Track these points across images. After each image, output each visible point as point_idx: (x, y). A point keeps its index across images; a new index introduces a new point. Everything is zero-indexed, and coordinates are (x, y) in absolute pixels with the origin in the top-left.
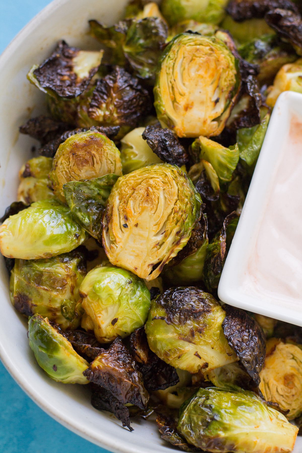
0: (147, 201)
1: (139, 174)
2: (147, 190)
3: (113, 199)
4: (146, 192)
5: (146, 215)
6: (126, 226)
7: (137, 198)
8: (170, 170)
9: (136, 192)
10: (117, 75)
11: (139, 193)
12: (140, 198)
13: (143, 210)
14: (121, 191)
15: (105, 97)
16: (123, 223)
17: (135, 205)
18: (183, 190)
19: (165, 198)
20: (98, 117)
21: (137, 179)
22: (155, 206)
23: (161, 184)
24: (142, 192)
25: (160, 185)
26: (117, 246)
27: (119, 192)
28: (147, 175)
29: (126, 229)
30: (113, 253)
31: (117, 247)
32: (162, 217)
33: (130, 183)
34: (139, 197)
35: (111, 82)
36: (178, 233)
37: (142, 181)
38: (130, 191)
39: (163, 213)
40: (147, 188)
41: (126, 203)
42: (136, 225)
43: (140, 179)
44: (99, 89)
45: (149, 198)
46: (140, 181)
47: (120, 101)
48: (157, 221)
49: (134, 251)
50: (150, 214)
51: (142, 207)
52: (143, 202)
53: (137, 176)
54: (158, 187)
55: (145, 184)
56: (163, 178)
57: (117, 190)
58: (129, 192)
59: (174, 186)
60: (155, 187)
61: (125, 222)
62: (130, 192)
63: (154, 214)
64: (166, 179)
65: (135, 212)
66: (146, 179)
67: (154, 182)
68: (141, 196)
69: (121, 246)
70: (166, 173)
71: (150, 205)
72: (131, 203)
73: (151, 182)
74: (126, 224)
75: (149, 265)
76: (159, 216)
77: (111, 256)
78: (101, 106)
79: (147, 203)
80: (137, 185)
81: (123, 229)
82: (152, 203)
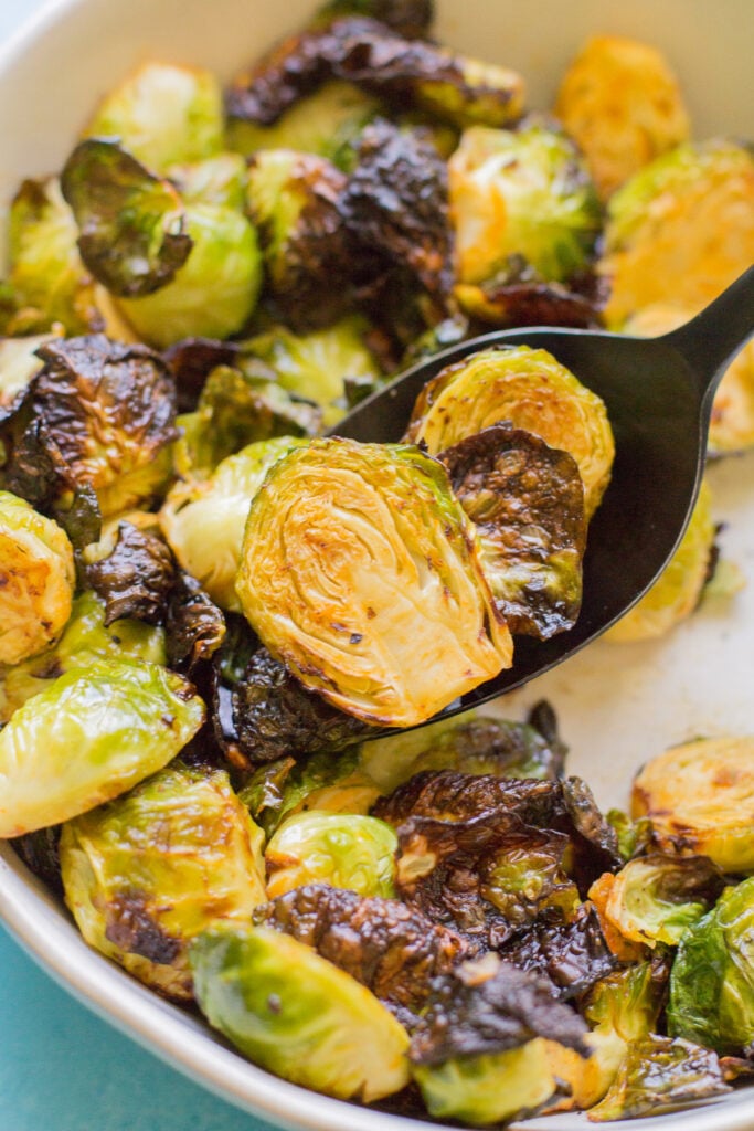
0: (334, 555)
1: (261, 536)
2: (310, 540)
3: (275, 630)
4: (314, 546)
5: (363, 576)
6: (356, 638)
7: (312, 573)
8: (299, 464)
9: (296, 568)
10: (64, 361)
11: (304, 561)
12: (317, 566)
13: (346, 575)
14: (271, 599)
15: (77, 424)
16: (344, 641)
17: (323, 589)
18: (366, 462)
19: (355, 511)
20: (100, 476)
21: (271, 546)
22: (359, 545)
23: (319, 501)
24: (306, 552)
25: (319, 503)
26: (388, 685)
27: (269, 605)
28: (275, 520)
29: (363, 642)
30: (397, 705)
31: (391, 688)
32: (392, 543)
33: (268, 568)
34: (313, 566)
35: (65, 384)
36: (449, 533)
37: (282, 539)
38: (285, 581)
39: (386, 537)
40: (306, 536)
41: (306, 605)
42: (371, 613)
43: (273, 541)
44: (52, 419)
45: (333, 547)
46: (277, 544)
47: (116, 408)
48: (395, 560)
49: (426, 655)
50: (367, 567)
51: (339, 576)
52: (328, 566)
53: (263, 543)
54: (320, 512)
55: (294, 537)
56: (307, 489)
57: (261, 609)
58: (285, 585)
59: (341, 476)
60: (316, 519)
61: (345, 634)
62: (287, 582)
63: (373, 557)
64: (315, 483)
65: (339, 599)
66: (282, 527)
67: (302, 514)
68: (314, 560)
69: (395, 678)
70: (301, 474)
71: (347, 555)
72: (312, 594)
73: (298, 518)
74: (354, 635)
75: (479, 640)
76: (386, 550)
77: (401, 714)
78: (86, 449)
79: (338, 558)
80: (284, 555)
81: (360, 649)
82: (348, 547)
